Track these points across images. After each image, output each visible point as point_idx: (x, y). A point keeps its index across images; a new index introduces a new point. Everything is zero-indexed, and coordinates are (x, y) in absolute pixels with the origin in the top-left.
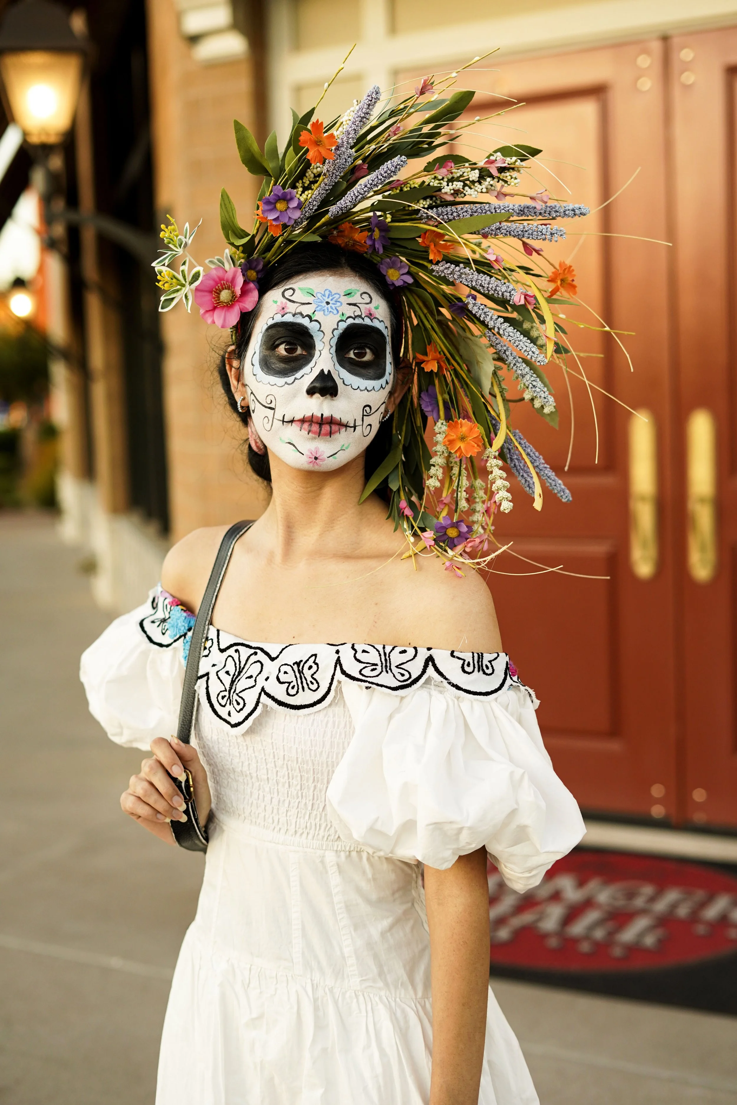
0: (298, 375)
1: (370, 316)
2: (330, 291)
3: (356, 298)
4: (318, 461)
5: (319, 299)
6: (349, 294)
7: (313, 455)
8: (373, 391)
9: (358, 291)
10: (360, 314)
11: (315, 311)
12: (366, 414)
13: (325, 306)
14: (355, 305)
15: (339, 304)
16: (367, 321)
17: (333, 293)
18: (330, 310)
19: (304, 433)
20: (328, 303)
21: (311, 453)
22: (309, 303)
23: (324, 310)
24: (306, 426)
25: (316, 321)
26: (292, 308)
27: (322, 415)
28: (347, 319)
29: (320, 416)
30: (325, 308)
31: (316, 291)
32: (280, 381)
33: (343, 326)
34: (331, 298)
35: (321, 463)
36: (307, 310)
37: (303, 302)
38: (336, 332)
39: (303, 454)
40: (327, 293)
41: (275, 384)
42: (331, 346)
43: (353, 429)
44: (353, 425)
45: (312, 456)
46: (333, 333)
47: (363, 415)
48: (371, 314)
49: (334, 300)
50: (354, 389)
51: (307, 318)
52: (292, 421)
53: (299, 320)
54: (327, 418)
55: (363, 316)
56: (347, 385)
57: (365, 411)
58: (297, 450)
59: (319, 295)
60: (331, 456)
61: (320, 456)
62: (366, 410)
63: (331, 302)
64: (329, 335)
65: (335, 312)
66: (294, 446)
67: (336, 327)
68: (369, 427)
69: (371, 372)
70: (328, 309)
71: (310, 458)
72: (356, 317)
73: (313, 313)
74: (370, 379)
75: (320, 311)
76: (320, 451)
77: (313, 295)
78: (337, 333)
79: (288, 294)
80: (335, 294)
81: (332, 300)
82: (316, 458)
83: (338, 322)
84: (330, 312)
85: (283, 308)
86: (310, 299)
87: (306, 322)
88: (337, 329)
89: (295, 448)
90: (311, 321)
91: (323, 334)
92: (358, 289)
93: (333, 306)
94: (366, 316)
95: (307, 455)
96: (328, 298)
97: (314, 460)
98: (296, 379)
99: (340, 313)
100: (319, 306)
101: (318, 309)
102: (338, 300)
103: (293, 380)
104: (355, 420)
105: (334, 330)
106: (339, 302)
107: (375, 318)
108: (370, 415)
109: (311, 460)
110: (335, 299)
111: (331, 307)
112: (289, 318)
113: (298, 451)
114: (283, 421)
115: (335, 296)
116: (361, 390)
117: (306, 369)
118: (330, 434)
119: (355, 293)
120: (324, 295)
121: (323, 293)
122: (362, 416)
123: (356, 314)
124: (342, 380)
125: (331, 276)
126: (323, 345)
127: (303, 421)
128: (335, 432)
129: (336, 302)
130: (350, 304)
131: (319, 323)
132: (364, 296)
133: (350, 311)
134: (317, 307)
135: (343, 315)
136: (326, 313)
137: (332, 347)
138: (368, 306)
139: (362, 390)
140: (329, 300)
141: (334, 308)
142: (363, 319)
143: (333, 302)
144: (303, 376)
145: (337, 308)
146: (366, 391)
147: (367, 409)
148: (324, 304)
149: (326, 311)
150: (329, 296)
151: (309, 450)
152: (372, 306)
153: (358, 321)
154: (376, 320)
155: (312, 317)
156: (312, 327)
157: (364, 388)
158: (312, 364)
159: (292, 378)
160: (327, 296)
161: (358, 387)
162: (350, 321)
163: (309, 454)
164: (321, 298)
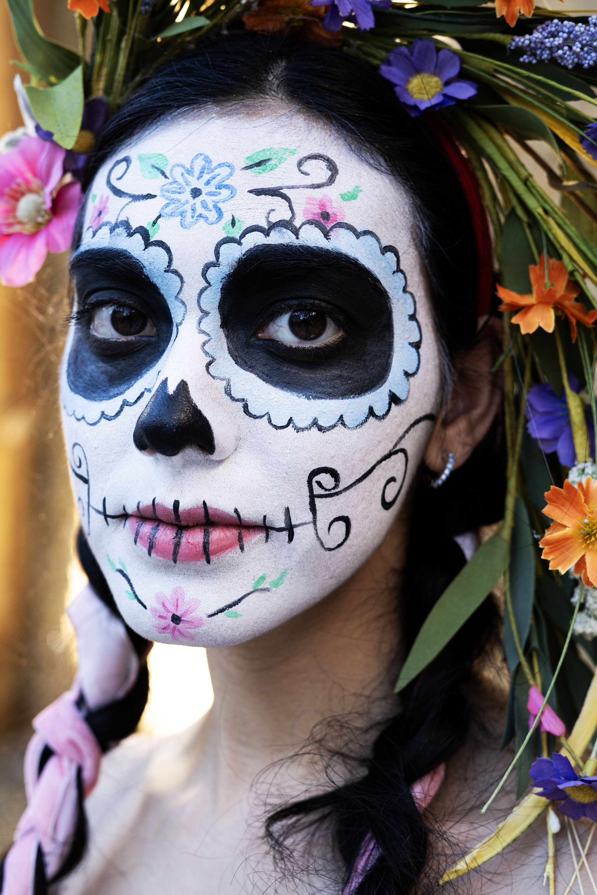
1: (323, 220)
2: (207, 159)
3: (282, 175)
4: (181, 626)
5: (175, 182)
6: (259, 164)
7: (168, 611)
8: (340, 428)
9: (293, 152)
10: (287, 216)
11: (159, 217)
12: (322, 492)
13: (187, 202)
14: (274, 192)
15: (225, 193)
16: (310, 238)
17: (214, 164)
18: (200, 210)
19: (142, 549)
20: (196, 193)
21: (163, 605)
22: (149, 196)
23: (182, 214)
24: (146, 530)
25: (161, 244)
26: (113, 210)
27: (176, 504)
28: (243, 235)
29: (170, 506)
30: (188, 208)
31: (172, 162)
32: (93, 408)
33: (233, 254)
34: (206, 177)
35: (192, 631)
36: (142, 215)
37: (137, 193)
38: (213, 274)
39: (145, 607)
40: (199, 163)
41: (83, 418)
42: (202, 311)
43: (285, 535)
44: (283, 525)
45: (165, 614)
46: (204, 275)
47: (312, 497)
48: (326, 216)
49: (214, 182)
50: (276, 427)
51: (138, 237)
52: (124, 516)
54: (190, 512)
55: (297, 223)
56: (255, 417)
57: (315, 486)
58: (134, 593)
59: (177, 172)
60: (221, 611)
61: (186, 613)
62: (319, 483)
63: (205, 190)
64: (194, 280)
65: (213, 215)
66: (129, 581)
67: (213, 259)
68: (341, 526)
70: (193, 210)
71: (160, 617)
72: (273, 226)
73: (155, 223)
74: (331, 396)
75: (171, 215)
76: (187, 599)
77: (163, 173)
78: (218, 276)
79: (116, 174)
80: (220, 165)
81: (208, 183)
82: (176, 619)
83: (219, 245)
84: (200, 216)
85: (100, 214)
86: (155, 184)
88: (215, 264)
89: (130, 588)
90: (148, 244)
91: (178, 279)
92: (293, 147)
93: (210, 200)
94: (310, 222)
95: (154, 610)
96: (200, 178)
97: (172, 624)
98: (125, 403)
99: (227, 218)
100: (173, 201)
101: (168, 210)
102: (227, 182)
103: (118, 409)
104: (287, 510)
105: (207, 267)
106: (227, 187)
107: (341, 225)
108: (337, 494)
109: (163, 623)
110: (218, 179)
111: (205, 206)
113: (136, 596)
114: (106, 516)
115: (216, 172)
116: (298, 430)
118: (207, 554)
119: (280, 161)
120: (190, 172)
121: (188, 166)
122: (307, 500)
123: (274, 219)
124: (241, 404)
125: (221, 115)
126: (183, 308)
127: (141, 517)
128: (223, 549)
129: (219, 187)
130: (259, 192)
131: (168, 250)
132: (309, 166)
133: (257, 211)
134: (167, 205)
135: (233, 223)
136: (189, 220)
137: (206, 313)
138: (318, 193)
139: (303, 429)
140: (199, 184)
141: (211, 206)
142: (296, 232)
143: (211, 188)
144: (142, 394)
145: (220, 205)
146: (315, 429)
147: (326, 479)
148: (187, 195)
149: (189, 213)
150: (202, 172)
151: (158, 597)
152: (333, 192)
153: (279, 238)
154: (342, 232)
155: (151, 233)
157: (309, 422)
159: (117, 401)
160: (197, 173)
161: (290, 420)
162: (255, 240)
163: (160, 607)
164: (180, 180)
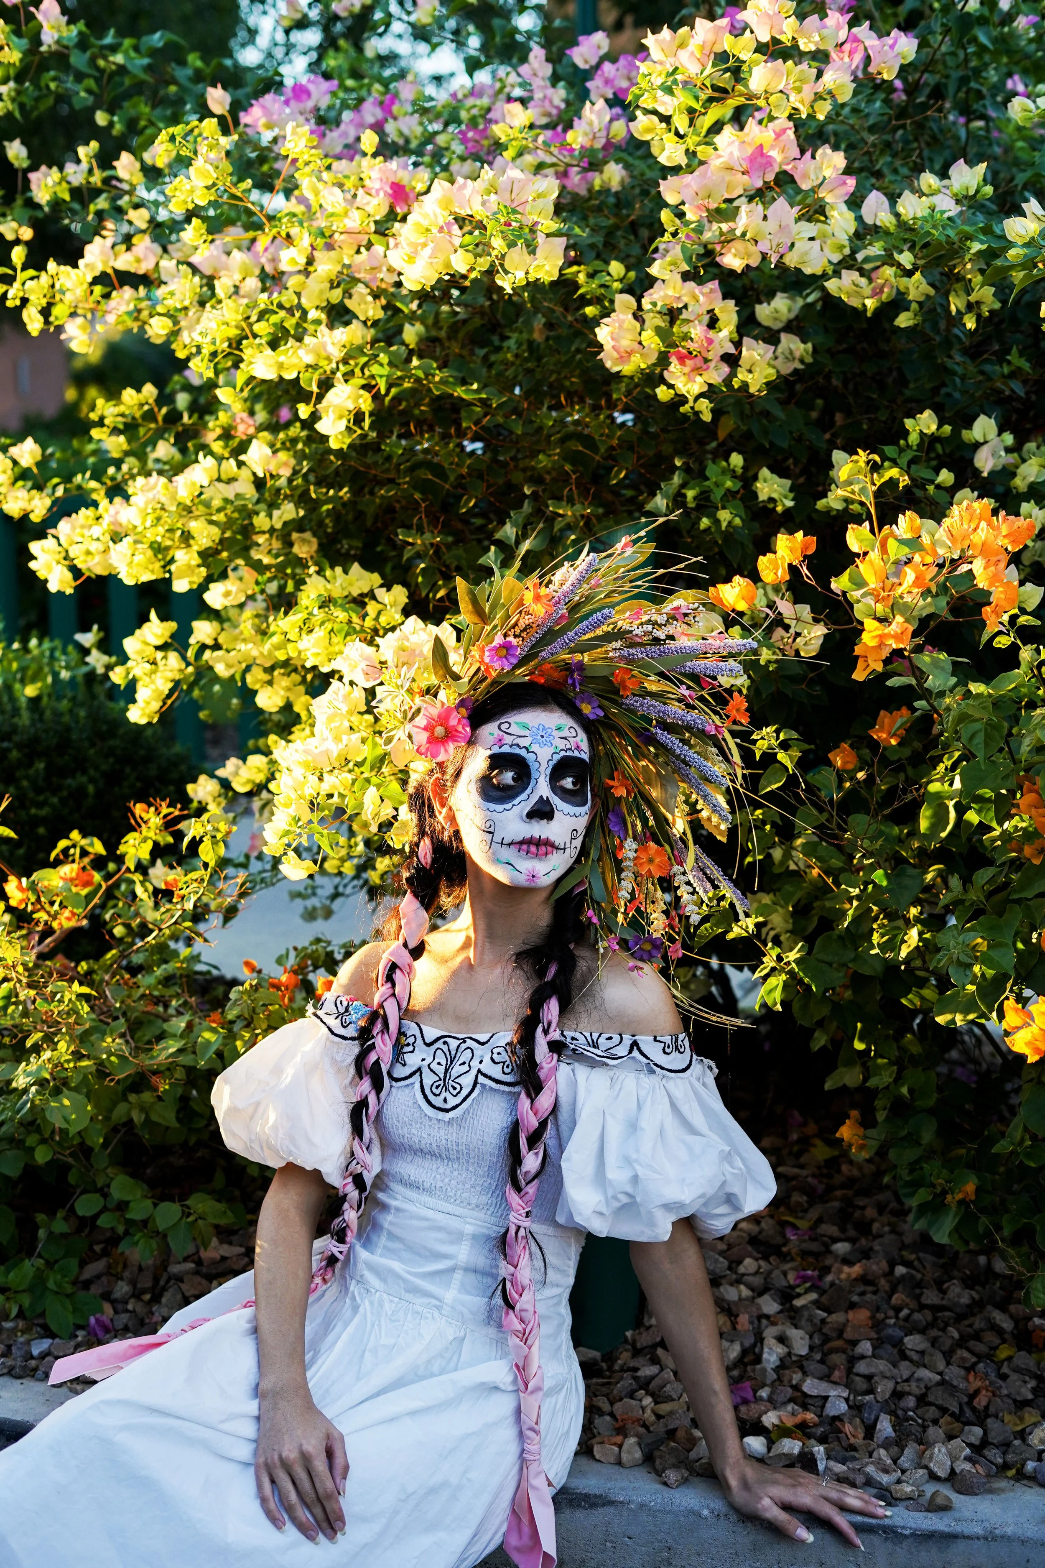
0: (516, 802)
1: (578, 748)
2: (543, 725)
3: (565, 733)
4: (534, 879)
5: (533, 732)
6: (559, 728)
7: (530, 873)
8: (578, 816)
9: (565, 726)
10: (570, 746)
11: (531, 743)
12: (572, 838)
13: (540, 739)
14: (565, 738)
15: (552, 738)
16: (576, 754)
17: (546, 727)
18: (545, 743)
19: (523, 853)
20: (542, 737)
21: (529, 871)
22: (525, 736)
23: (539, 743)
24: (525, 847)
25: (532, 752)
26: (508, 739)
27: (533, 837)
28: (560, 751)
29: (538, 838)
30: (540, 741)
31: (530, 725)
32: (500, 807)
33: (557, 757)
34: (544, 732)
35: (537, 880)
36: (523, 742)
37: (519, 735)
39: (520, 873)
40: (540, 727)
41: (494, 810)
43: (562, 851)
44: (562, 848)
45: (529, 875)
46: (547, 764)
50: (564, 814)
51: (523, 749)
52: (511, 844)
53: (516, 751)
54: (544, 840)
55: (572, 749)
56: (559, 811)
58: (515, 869)
60: (545, 874)
61: (536, 874)
62: (572, 834)
63: (545, 736)
64: (544, 765)
65: (549, 744)
66: (512, 865)
67: (551, 759)
68: (574, 848)
69: (578, 799)
70: (543, 743)
72: (567, 749)
73: (530, 745)
74: (577, 806)
75: (535, 743)
76: (537, 870)
77: (528, 729)
78: (551, 764)
79: (504, 727)
80: (548, 728)
81: (545, 734)
82: (533, 876)
83: (553, 754)
85: (501, 740)
86: (525, 732)
87: (523, 752)
89: (512, 868)
90: (528, 752)
91: (539, 764)
92: (566, 724)
93: (547, 740)
94: (574, 749)
95: (525, 874)
97: (531, 878)
98: (514, 805)
99: (554, 746)
100: (534, 739)
101: (534, 741)
102: (551, 734)
103: (512, 807)
104: (564, 842)
105: (549, 761)
106: (552, 736)
107: (582, 750)
108: (575, 839)
109: (527, 878)
110: (548, 733)
112: (506, 749)
113: (517, 870)
114: (502, 844)
115: (548, 730)
117: (523, 796)
118: (546, 854)
119: (564, 728)
120: (538, 729)
121: (536, 727)
122: (569, 839)
123: (567, 747)
124: (557, 806)
126: (539, 773)
127: (521, 843)
128: (549, 854)
129: (549, 736)
130: (561, 738)
131: (537, 755)
132: (570, 730)
133: (562, 744)
135: (556, 747)
136: (542, 746)
137: (547, 776)
138: (574, 740)
139: (571, 815)
140: (543, 734)
142: (572, 751)
143: (547, 736)
144: (521, 802)
145: (551, 741)
146: (573, 816)
147: (574, 833)
148: (539, 737)
151: (526, 869)
152: (578, 739)
153: (569, 753)
154: (582, 752)
155: (529, 748)
156: (530, 757)
157: (572, 813)
158: (528, 791)
159: (511, 804)
161: (568, 813)
162: (563, 753)
164: (536, 732)
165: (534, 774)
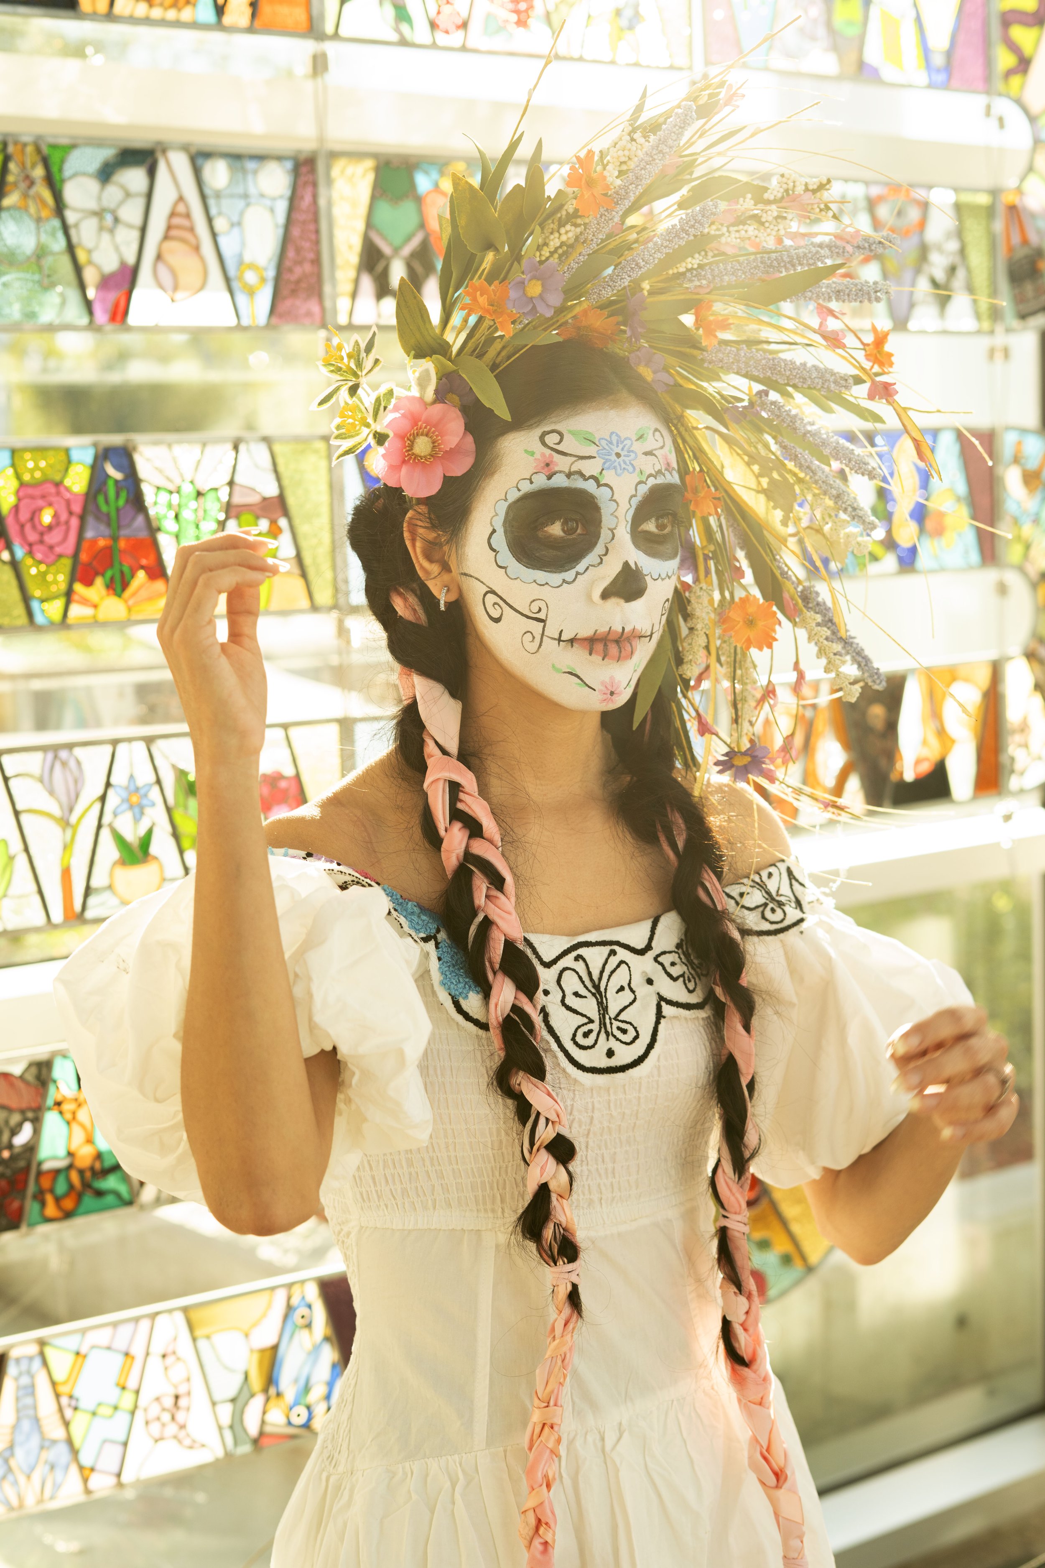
0: (580, 568)
1: (667, 468)
2: (617, 436)
3: (651, 443)
4: (613, 697)
5: (604, 449)
6: (640, 438)
7: (608, 690)
9: (649, 429)
10: (659, 467)
11: (602, 469)
13: (615, 461)
14: (651, 453)
15: (633, 455)
16: (668, 478)
17: (622, 438)
18: (623, 466)
19: (597, 657)
20: (618, 455)
21: (606, 687)
22: (590, 457)
23: (615, 468)
24: (598, 646)
25: (606, 485)
26: (562, 464)
27: (623, 628)
28: (646, 479)
29: (621, 630)
30: (616, 464)
31: (597, 437)
32: (553, 578)
33: (643, 489)
34: (621, 446)
35: (617, 699)
36: (588, 468)
37: (580, 454)
38: (633, 500)
39: (594, 690)
40: (614, 438)
41: (546, 583)
43: (649, 638)
44: (650, 634)
45: (605, 691)
46: (629, 502)
48: (668, 464)
49: (625, 449)
50: (654, 579)
51: (590, 481)
52: (574, 641)
53: (578, 484)
54: (628, 632)
55: (663, 470)
58: (584, 683)
59: (604, 443)
60: (628, 685)
61: (616, 689)
63: (622, 453)
64: (624, 505)
65: (630, 469)
66: (578, 677)
67: (634, 493)
69: (669, 547)
70: (620, 465)
73: (601, 473)
75: (608, 468)
76: (616, 681)
77: (595, 444)
78: (635, 501)
79: (550, 439)
80: (624, 439)
81: (622, 449)
82: (611, 693)
83: (636, 485)
84: (624, 468)
86: (591, 450)
87: (589, 486)
88: (635, 496)
89: (580, 681)
90: (598, 485)
91: (615, 504)
92: (648, 425)
93: (627, 459)
95: (600, 691)
96: (617, 446)
97: (608, 696)
98: (578, 573)
99: (638, 470)
100: (607, 460)
101: (606, 465)
102: (631, 449)
105: (632, 497)
106: (632, 451)
109: (603, 696)
110: (627, 447)
111: (625, 463)
112: (560, 481)
113: (586, 685)
114: (560, 641)
115: (625, 443)
118: (631, 655)
119: (647, 434)
120: (611, 443)
121: (609, 439)
123: (655, 469)
126: (617, 520)
127: (592, 640)
129: (629, 451)
130: (646, 454)
131: (611, 488)
132: (656, 436)
133: (648, 466)
134: (604, 463)
135: (641, 472)
136: (619, 471)
137: (629, 522)
138: (663, 452)
139: (664, 579)
140: (618, 450)
141: (628, 463)
142: (663, 475)
143: (625, 452)
145: (632, 462)
148: (614, 457)
149: (618, 467)
150: (617, 443)
151: (601, 682)
152: (667, 451)
153: (660, 480)
154: (671, 471)
155: (600, 479)
156: (602, 494)
159: (573, 572)
160: (614, 443)
161: (659, 575)
162: (652, 482)
163: (603, 688)
164: (607, 447)
165: (607, 521)
